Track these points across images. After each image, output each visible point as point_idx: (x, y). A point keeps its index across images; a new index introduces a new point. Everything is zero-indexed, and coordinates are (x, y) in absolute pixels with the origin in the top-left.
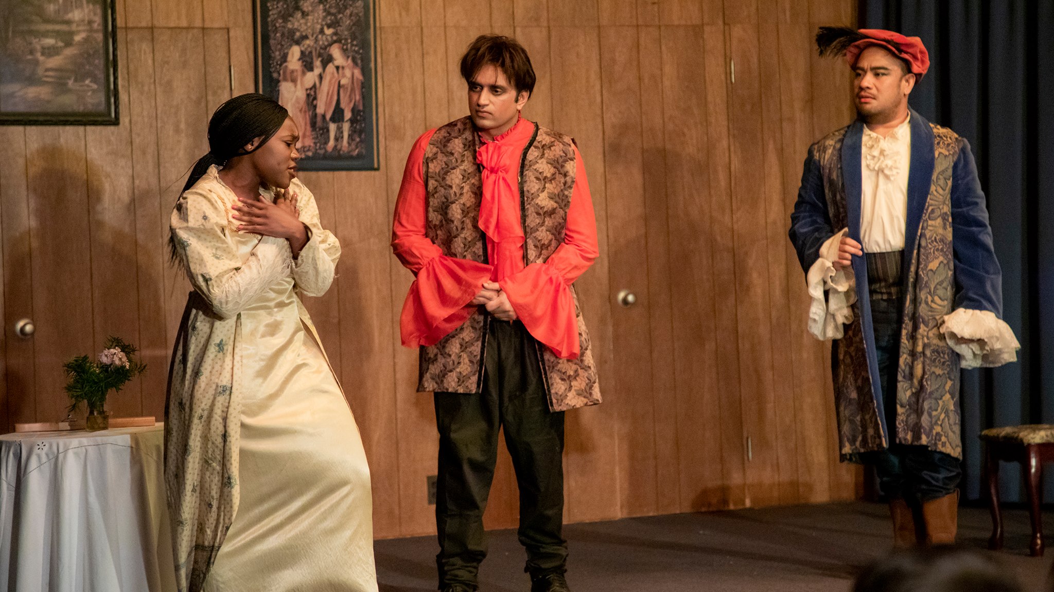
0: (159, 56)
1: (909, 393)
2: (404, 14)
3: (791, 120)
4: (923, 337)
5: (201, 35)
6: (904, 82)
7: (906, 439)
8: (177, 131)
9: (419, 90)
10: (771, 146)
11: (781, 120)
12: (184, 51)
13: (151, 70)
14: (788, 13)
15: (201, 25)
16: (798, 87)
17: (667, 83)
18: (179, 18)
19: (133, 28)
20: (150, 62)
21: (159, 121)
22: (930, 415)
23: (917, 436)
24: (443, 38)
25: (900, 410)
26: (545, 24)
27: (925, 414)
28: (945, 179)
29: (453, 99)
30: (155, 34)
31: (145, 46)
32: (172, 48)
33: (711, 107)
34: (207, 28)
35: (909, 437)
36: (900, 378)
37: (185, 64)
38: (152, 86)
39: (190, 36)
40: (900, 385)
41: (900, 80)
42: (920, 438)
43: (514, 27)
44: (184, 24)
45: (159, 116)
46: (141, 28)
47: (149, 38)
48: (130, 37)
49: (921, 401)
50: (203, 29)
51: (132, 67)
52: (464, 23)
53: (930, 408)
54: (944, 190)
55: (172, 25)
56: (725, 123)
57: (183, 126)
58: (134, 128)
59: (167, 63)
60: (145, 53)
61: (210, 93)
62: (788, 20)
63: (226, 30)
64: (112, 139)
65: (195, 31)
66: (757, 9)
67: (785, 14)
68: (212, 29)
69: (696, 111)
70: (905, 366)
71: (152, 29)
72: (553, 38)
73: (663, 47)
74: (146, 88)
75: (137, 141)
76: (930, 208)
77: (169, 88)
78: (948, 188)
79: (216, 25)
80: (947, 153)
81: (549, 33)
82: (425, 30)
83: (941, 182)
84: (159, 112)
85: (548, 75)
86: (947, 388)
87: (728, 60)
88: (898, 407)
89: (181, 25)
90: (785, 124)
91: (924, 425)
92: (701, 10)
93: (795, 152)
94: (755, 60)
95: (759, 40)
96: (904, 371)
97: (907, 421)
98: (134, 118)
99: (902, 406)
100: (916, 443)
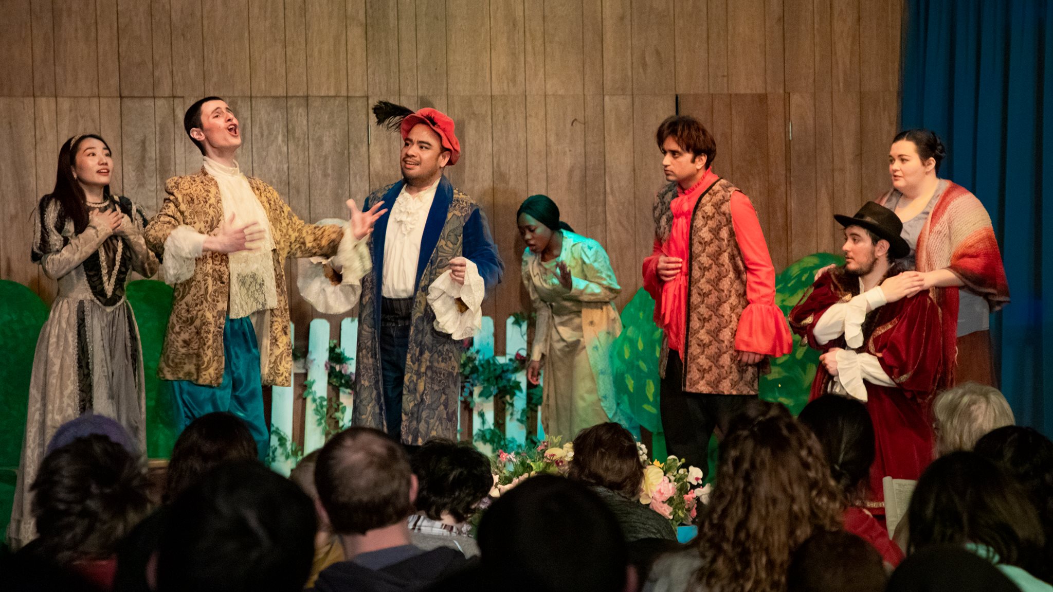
0: (311, 117)
1: (412, 404)
2: (511, 84)
3: (842, 170)
4: (426, 360)
5: (346, 102)
6: (441, 157)
7: (407, 441)
8: (325, 175)
9: (523, 144)
10: (824, 191)
11: (833, 170)
12: (332, 114)
13: (305, 128)
14: (841, 84)
15: (345, 94)
16: (849, 145)
17: (735, 139)
18: (328, 89)
19: (292, 97)
20: (305, 122)
21: (311, 167)
22: (427, 423)
23: (415, 439)
24: (543, 104)
25: (404, 417)
26: (630, 93)
27: (423, 423)
28: (456, 235)
29: (551, 153)
30: (310, 101)
31: (302, 111)
32: (322, 111)
33: (772, 159)
34: (351, 97)
35: (410, 439)
36: (405, 392)
37: (332, 124)
38: (306, 141)
39: (337, 102)
40: (404, 398)
41: (439, 156)
42: (417, 440)
43: (604, 95)
44: (332, 93)
45: (311, 164)
46: (298, 97)
47: (305, 105)
48: (289, 103)
49: (420, 411)
50: (348, 97)
51: (290, 126)
52: (561, 92)
53: (428, 417)
54: (454, 244)
55: (323, 94)
56: (784, 172)
57: (330, 171)
58: (291, 173)
59: (319, 124)
60: (301, 116)
61: (352, 146)
62: (842, 90)
63: (365, 99)
64: (274, 181)
65: (342, 98)
66: (814, 81)
67: (839, 85)
68: (354, 97)
69: (759, 162)
70: (410, 383)
71: (307, 97)
72: (636, 104)
73: (734, 112)
74: (301, 142)
75: (293, 182)
76: (439, 259)
77: (319, 143)
78: (458, 243)
79: (358, 94)
80: (460, 215)
81: (633, 101)
82: (528, 98)
83: (453, 238)
84: (311, 161)
85: (631, 133)
86: (442, 401)
87: (787, 122)
88: (403, 415)
89: (330, 95)
90: (836, 174)
91: (421, 430)
92: (765, 82)
93: (845, 196)
94: (810, 122)
95: (815, 105)
96: (408, 387)
97: (409, 426)
98: (291, 165)
99: (406, 414)
100: (414, 444)
